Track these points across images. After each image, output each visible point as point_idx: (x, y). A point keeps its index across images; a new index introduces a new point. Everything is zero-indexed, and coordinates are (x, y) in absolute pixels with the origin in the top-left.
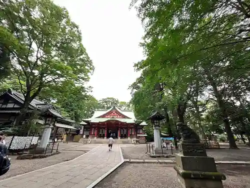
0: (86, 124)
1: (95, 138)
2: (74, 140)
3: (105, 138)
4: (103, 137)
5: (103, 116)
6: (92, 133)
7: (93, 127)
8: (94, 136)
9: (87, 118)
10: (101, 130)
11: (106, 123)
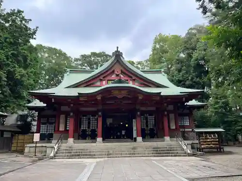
0: (42, 104)
1: (71, 140)
2: (13, 149)
3: (99, 139)
4: (93, 137)
5: (87, 83)
6: (62, 128)
7: (63, 113)
8: (65, 135)
9: (47, 88)
10: (85, 120)
11: (99, 98)
